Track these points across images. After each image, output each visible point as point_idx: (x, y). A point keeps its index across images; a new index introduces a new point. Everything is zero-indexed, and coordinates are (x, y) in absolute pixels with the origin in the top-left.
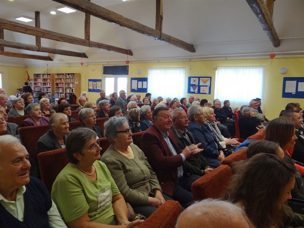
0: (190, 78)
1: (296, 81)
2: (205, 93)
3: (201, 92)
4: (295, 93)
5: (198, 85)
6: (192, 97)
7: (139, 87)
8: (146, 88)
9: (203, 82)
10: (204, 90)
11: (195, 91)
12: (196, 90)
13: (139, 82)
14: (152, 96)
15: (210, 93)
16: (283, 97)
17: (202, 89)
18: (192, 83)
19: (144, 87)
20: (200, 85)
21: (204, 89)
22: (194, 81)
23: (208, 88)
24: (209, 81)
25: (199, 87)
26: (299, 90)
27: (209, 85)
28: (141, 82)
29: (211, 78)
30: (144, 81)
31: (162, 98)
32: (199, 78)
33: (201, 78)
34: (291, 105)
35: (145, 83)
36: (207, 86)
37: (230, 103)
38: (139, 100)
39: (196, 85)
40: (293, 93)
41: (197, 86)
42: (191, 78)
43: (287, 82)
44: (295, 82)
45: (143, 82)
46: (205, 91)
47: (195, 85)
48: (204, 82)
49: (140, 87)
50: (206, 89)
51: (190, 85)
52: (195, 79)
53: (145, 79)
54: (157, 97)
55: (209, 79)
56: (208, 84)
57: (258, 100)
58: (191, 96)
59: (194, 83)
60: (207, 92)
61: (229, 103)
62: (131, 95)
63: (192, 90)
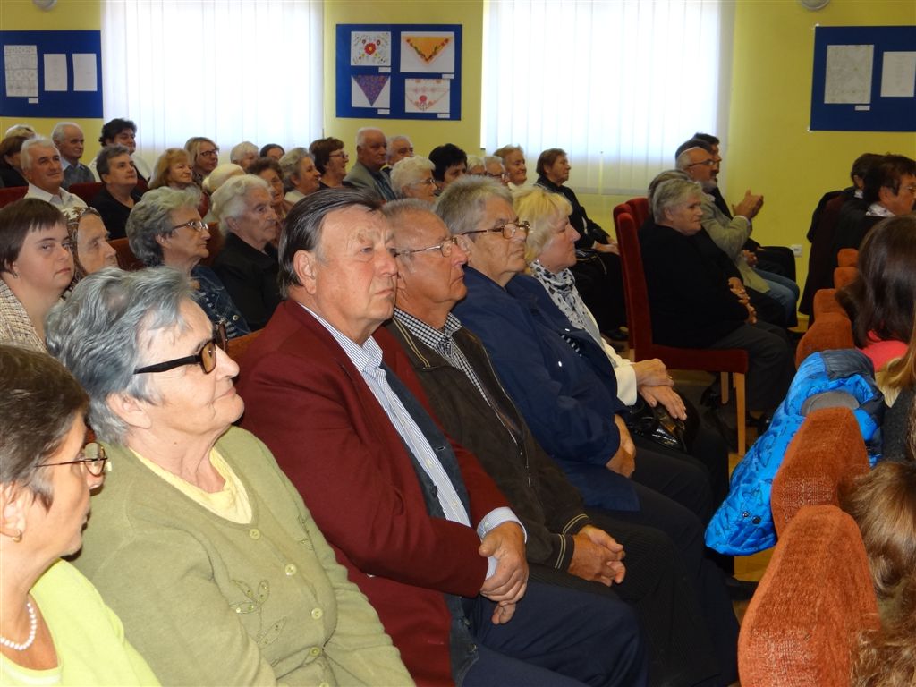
0: (344, 34)
1: (872, 47)
2: (433, 117)
3: (410, 107)
4: (868, 108)
5: (389, 70)
6: (373, 136)
7: (50, 86)
8: (94, 89)
9: (419, 53)
10: (423, 99)
11: (375, 106)
12: (383, 101)
13: (46, 56)
14: (142, 138)
15: (455, 113)
16: (815, 125)
17: (416, 91)
18: (358, 57)
19: (84, 84)
20: (404, 68)
21: (424, 90)
22: (370, 49)
23: (445, 84)
24: (449, 51)
25: (399, 80)
26: (887, 91)
27: (452, 70)
28: (63, 57)
29: (457, 30)
30: (77, 52)
31: (211, 148)
32: (396, 30)
33: (404, 34)
34: (890, 166)
35: (84, 61)
36: (438, 76)
37: (570, 163)
38: (73, 159)
39: (382, 70)
40: (858, 108)
41: (386, 75)
42: (354, 34)
43: (833, 50)
44: (866, 52)
45: (75, 56)
46: (431, 104)
47: (373, 71)
48: (423, 56)
49: (56, 83)
50: (433, 90)
51: (346, 73)
52: (372, 36)
53: (89, 42)
54: (179, 141)
55: (451, 35)
56: (445, 62)
57: (704, 143)
58: (370, 132)
59: (368, 61)
60: (443, 107)
61: (564, 162)
62: (21, 133)
63: (359, 99)
